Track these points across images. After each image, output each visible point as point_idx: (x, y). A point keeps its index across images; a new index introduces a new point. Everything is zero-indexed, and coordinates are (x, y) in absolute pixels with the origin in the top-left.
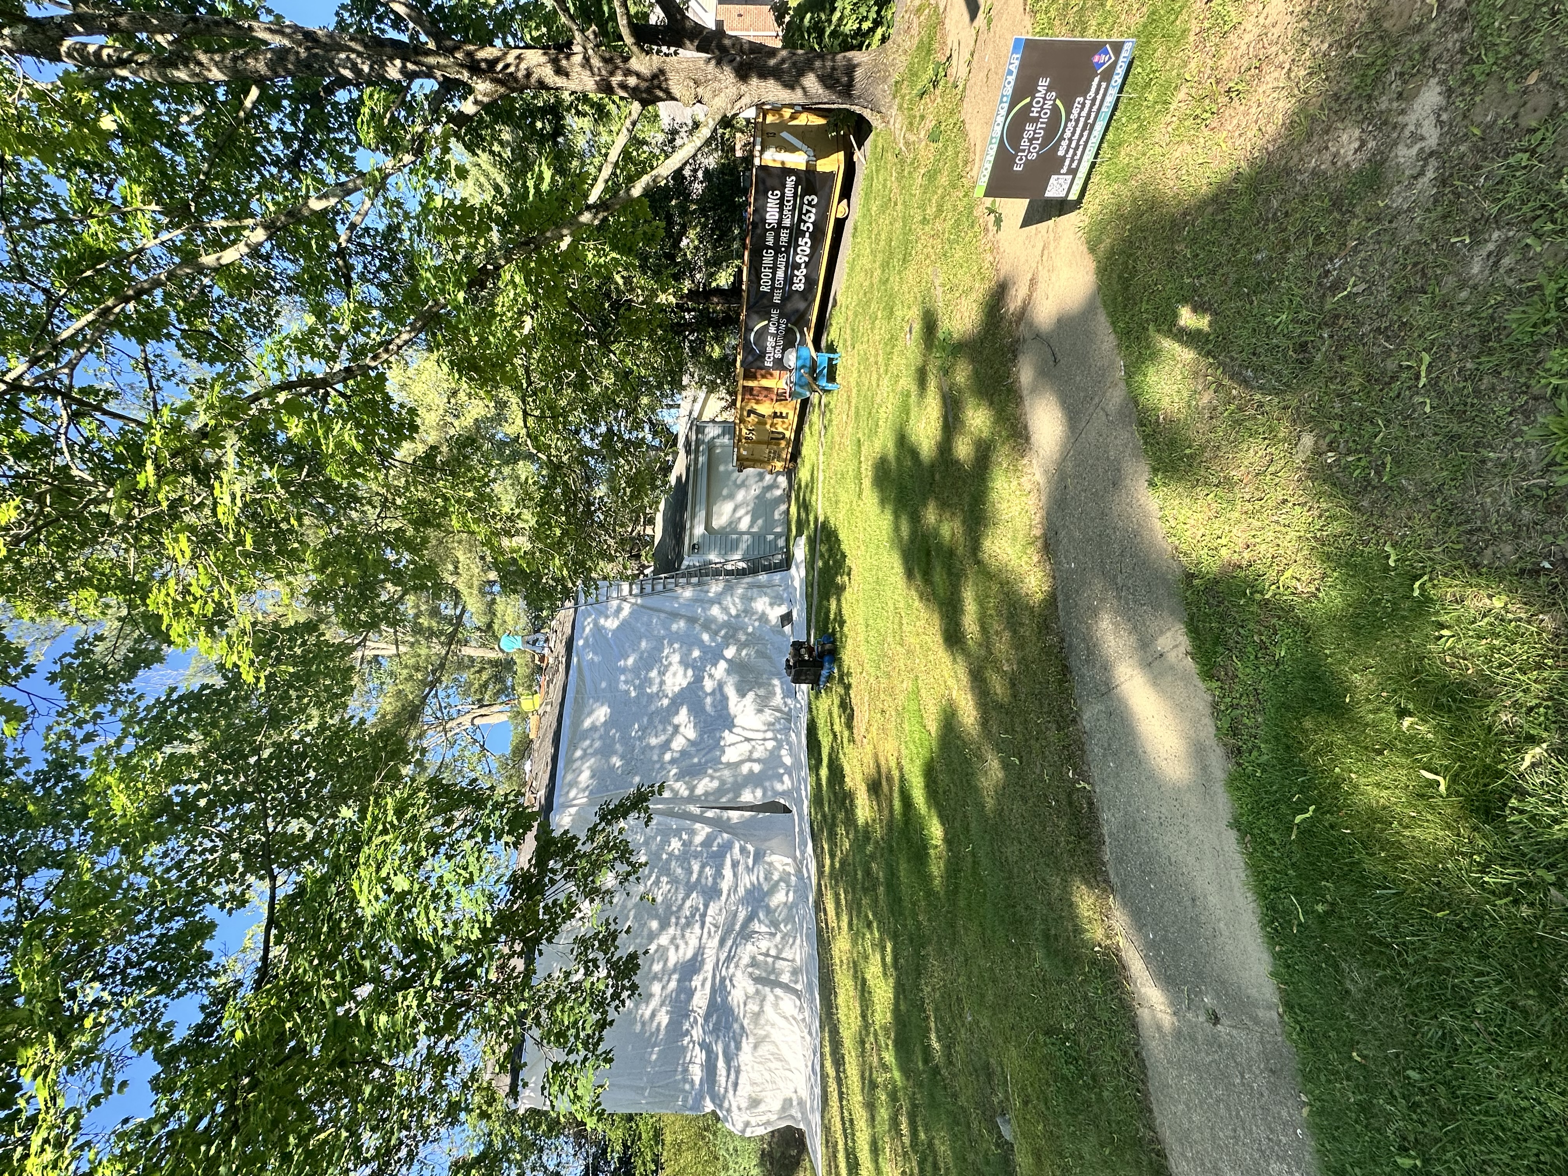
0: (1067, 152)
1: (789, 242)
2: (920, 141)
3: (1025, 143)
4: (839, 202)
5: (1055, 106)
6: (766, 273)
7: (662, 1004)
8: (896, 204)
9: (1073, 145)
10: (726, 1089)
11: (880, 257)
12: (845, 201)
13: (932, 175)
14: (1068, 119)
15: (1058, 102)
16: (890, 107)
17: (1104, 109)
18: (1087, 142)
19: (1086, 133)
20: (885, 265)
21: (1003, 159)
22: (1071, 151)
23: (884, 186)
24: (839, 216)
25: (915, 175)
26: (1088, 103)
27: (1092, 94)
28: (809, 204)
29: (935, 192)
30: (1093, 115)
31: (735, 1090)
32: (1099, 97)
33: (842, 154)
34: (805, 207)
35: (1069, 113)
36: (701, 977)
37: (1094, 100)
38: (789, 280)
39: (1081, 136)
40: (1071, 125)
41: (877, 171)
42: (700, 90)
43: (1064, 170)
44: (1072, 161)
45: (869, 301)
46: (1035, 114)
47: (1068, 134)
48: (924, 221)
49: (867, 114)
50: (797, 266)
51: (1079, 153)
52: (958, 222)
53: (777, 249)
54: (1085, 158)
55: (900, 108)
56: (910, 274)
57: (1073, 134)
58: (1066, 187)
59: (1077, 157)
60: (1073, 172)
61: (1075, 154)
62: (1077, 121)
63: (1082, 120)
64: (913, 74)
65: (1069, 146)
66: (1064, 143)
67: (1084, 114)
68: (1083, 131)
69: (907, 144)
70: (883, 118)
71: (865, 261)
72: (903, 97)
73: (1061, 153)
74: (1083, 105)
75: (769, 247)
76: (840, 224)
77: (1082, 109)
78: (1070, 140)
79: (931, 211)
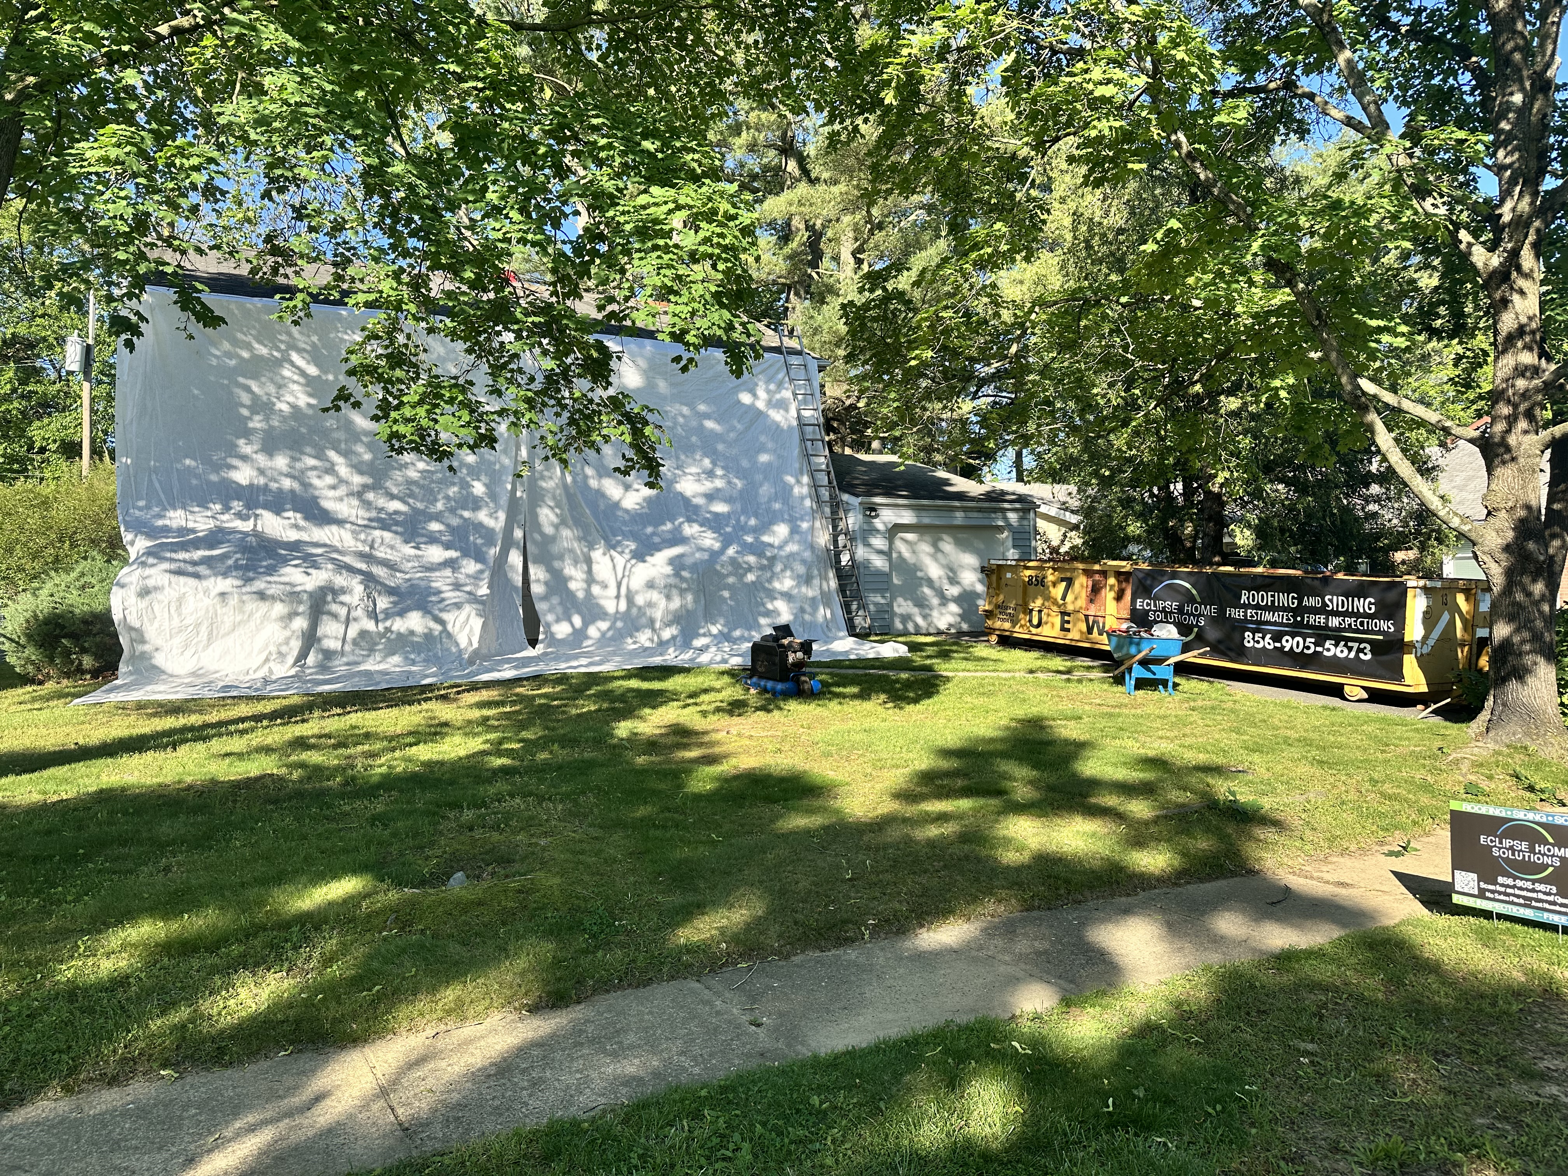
0: (1502, 885)
1: (1308, 626)
2: (1464, 776)
3: (1507, 843)
4: (1364, 688)
5: (1547, 866)
6: (1265, 598)
7: (261, 472)
8: (1383, 752)
9: (1509, 891)
10: (172, 560)
11: (1315, 736)
12: (1365, 696)
13: (1426, 787)
14: (1534, 882)
15: (1551, 869)
16: (1496, 742)
17: (1546, 915)
18: (1512, 903)
19: (1521, 901)
20: (1307, 743)
21: (1491, 824)
22: (1503, 889)
23: (1400, 738)
24: (1347, 689)
25: (1422, 771)
26: (1551, 898)
27: (1561, 900)
28: (1360, 650)
29: (1409, 792)
30: (1540, 905)
31: (171, 572)
32: (1557, 908)
33: (1425, 689)
34: (1355, 645)
35: (1541, 881)
36: (302, 523)
37: (1554, 903)
38: (1259, 627)
39: (1518, 897)
40: (1529, 885)
41: (1417, 730)
42: (1503, 514)
43: (1483, 885)
44: (1493, 892)
45: (1254, 725)
46: (1537, 849)
47: (1519, 883)
48: (1374, 782)
49: (1484, 716)
50: (1277, 638)
51: (1502, 897)
52: (1381, 815)
53: (1299, 611)
54: (1496, 904)
55: (1498, 753)
56: (1304, 769)
57: (1521, 889)
58: (1466, 890)
59: (1497, 896)
60: (1482, 894)
61: (1500, 893)
62: (1533, 890)
63: (1534, 895)
64: (1539, 766)
65: (1508, 886)
66: (1510, 882)
67: (1541, 896)
68: (1524, 898)
69: (1457, 762)
70: (1481, 734)
71: (1301, 718)
72: (1509, 755)
73: (1500, 880)
74: (1549, 894)
75: (1300, 601)
76: (1336, 691)
77: (1545, 893)
78: (1514, 887)
79: (1388, 788)
